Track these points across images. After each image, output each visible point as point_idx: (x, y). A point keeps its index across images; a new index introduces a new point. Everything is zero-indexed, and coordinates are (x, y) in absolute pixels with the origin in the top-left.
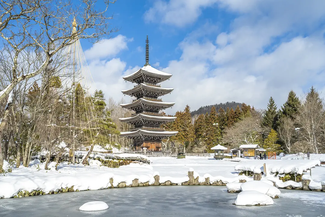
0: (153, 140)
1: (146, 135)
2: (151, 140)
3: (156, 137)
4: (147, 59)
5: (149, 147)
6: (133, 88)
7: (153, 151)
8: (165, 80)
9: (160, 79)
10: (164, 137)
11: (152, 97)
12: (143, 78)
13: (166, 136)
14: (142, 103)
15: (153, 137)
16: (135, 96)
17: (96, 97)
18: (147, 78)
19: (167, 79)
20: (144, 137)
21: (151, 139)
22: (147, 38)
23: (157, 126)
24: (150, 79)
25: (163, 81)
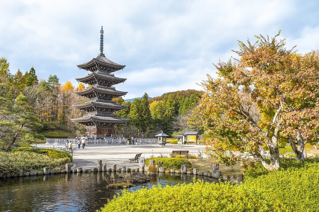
0: (106, 126)
1: (99, 122)
3: (109, 123)
6: (87, 75)
7: (105, 136)
8: (119, 70)
9: (114, 68)
10: (116, 123)
11: (105, 85)
12: (97, 67)
13: (118, 123)
14: (95, 91)
15: (106, 124)
16: (89, 84)
17: (50, 82)
18: (101, 67)
19: (121, 69)
20: (97, 124)
21: (104, 125)
22: (102, 29)
23: (110, 113)
24: (104, 68)
25: (117, 70)
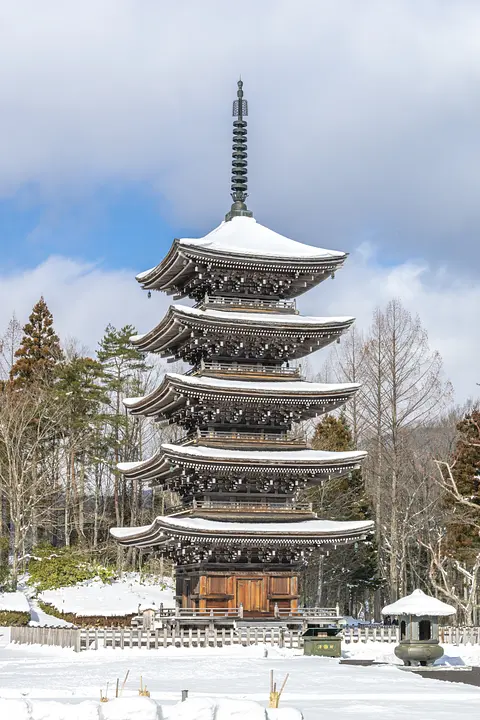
0: (252, 565)
2: (237, 565)
4: (237, 189)
5: (231, 598)
7: (241, 615)
11: (253, 361)
15: (251, 551)
21: (240, 560)
22: (240, 93)
23: (276, 495)
